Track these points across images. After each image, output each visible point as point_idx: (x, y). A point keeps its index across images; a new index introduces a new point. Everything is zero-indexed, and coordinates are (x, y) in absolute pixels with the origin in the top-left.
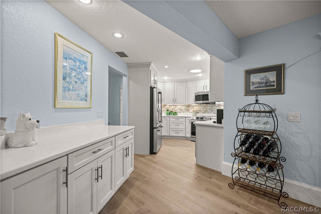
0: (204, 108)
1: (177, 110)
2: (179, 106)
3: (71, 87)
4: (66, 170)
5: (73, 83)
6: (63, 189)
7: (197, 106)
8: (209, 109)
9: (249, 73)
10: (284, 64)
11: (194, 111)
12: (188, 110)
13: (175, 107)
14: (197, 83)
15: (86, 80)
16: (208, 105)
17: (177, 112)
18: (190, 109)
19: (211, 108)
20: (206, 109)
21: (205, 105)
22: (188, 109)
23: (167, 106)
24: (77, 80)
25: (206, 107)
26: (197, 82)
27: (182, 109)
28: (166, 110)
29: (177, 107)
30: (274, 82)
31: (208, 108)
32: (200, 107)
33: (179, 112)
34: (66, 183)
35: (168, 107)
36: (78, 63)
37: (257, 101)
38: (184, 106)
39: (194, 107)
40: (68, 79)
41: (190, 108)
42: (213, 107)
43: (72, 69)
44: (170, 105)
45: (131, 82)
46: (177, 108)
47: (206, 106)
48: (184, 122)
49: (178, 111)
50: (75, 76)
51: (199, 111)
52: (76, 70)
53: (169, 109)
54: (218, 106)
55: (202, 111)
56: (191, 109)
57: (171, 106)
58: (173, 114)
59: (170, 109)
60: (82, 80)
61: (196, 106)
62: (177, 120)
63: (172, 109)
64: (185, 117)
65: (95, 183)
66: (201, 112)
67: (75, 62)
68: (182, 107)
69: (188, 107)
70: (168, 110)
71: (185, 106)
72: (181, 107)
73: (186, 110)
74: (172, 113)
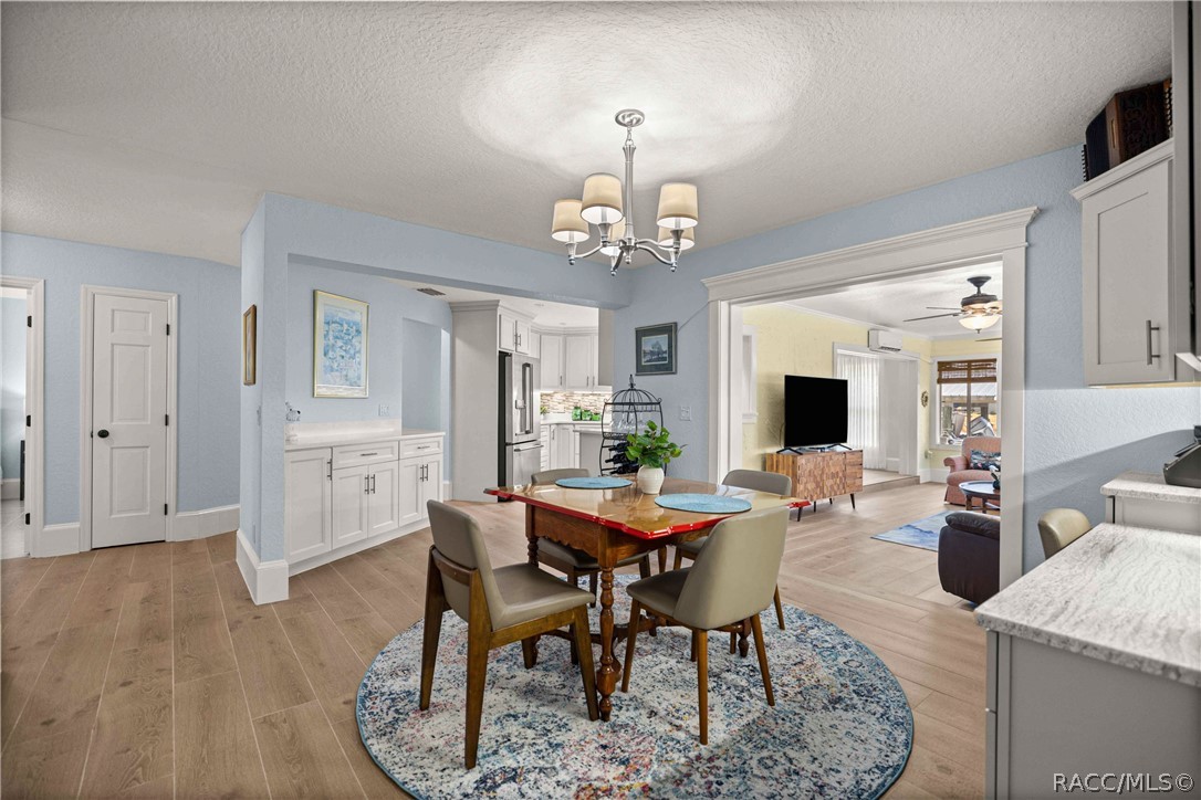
3: (335, 366)
4: (330, 463)
5: (339, 358)
6: (328, 483)
9: (641, 333)
10: (676, 324)
15: (359, 352)
24: (344, 354)
30: (665, 352)
34: (330, 476)
36: (346, 326)
37: (632, 385)
40: (330, 354)
43: (337, 338)
45: (458, 342)
50: (341, 347)
52: (342, 338)
60: (352, 352)
65: (365, 496)
67: (342, 325)
70: (576, 408)
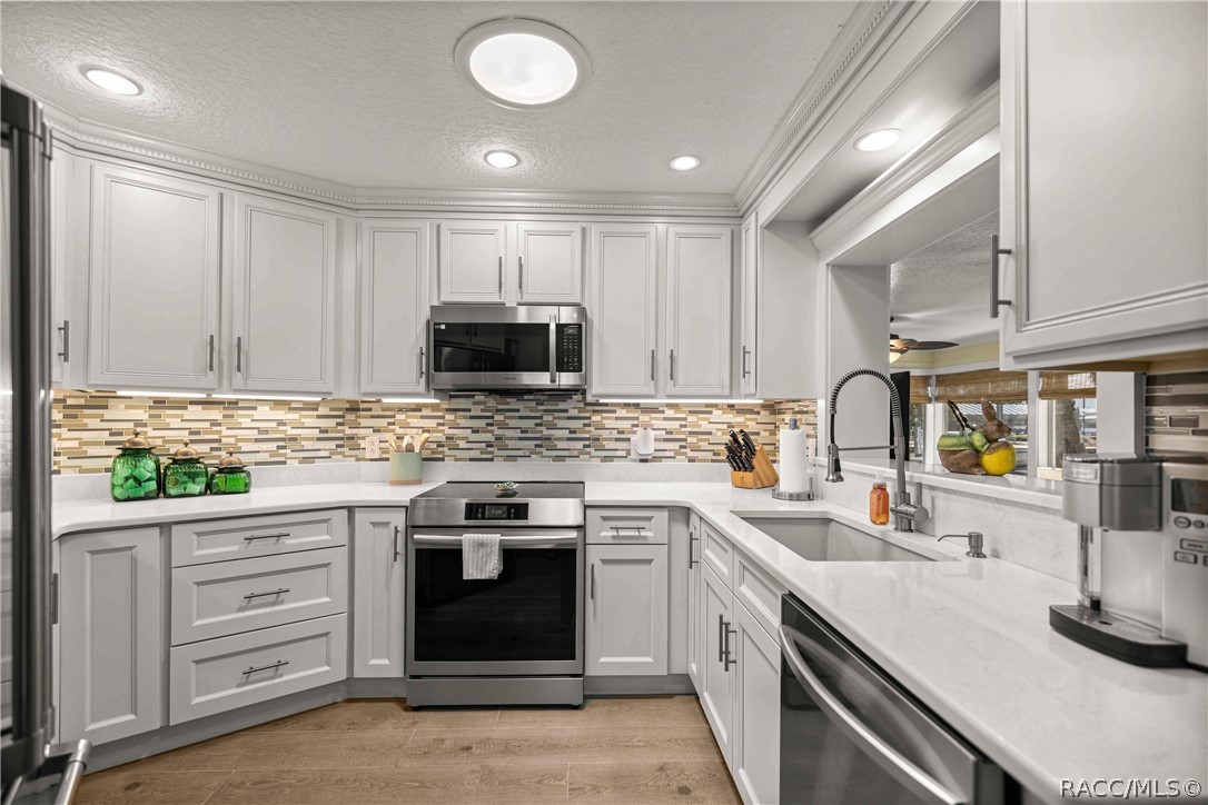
0: (481, 423)
1: (245, 447)
2: (263, 412)
7: (425, 412)
8: (518, 434)
11: (410, 449)
12: (351, 438)
13: (216, 414)
14: (445, 234)
16: (513, 403)
17: (244, 459)
18: (361, 432)
19: (530, 424)
20: (498, 432)
21: (491, 402)
22: (349, 431)
23: (116, 411)
25: (499, 417)
26: (445, 225)
27: (291, 432)
28: (114, 451)
29: (243, 418)
31: (512, 423)
32: (450, 417)
33: (265, 457)
35: (142, 415)
38: (313, 407)
39: (401, 417)
41: (364, 422)
42: (548, 418)
44: (159, 403)
46: (246, 422)
47: (498, 411)
48: (339, 558)
49: (249, 454)
51: (440, 445)
53: (151, 437)
54: (580, 410)
55: (462, 444)
56: (377, 431)
57: (182, 405)
58: (197, 488)
59: (170, 435)
61: (418, 408)
62: (258, 547)
63: (185, 436)
64: (351, 510)
66: (459, 454)
68: (294, 416)
69: (351, 417)
70: (133, 452)
71: (323, 411)
72: (281, 414)
73: (332, 445)
74: (192, 477)
